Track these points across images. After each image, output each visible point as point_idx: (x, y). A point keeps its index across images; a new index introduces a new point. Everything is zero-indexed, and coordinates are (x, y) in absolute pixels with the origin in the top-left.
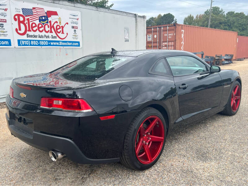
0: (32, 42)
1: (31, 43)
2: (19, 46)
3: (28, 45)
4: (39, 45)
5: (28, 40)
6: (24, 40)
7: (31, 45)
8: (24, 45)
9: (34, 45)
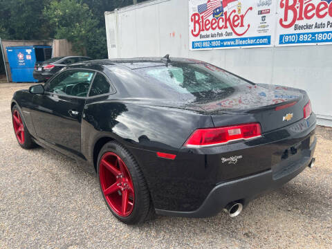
0: (301, 37)
1: (299, 38)
2: (280, 44)
3: (294, 43)
4: (313, 41)
5: (295, 34)
6: (289, 35)
7: (299, 42)
8: (289, 42)
9: (303, 42)
